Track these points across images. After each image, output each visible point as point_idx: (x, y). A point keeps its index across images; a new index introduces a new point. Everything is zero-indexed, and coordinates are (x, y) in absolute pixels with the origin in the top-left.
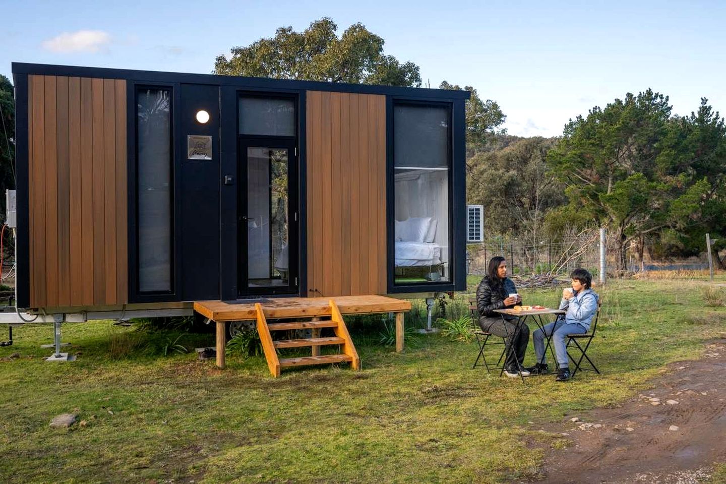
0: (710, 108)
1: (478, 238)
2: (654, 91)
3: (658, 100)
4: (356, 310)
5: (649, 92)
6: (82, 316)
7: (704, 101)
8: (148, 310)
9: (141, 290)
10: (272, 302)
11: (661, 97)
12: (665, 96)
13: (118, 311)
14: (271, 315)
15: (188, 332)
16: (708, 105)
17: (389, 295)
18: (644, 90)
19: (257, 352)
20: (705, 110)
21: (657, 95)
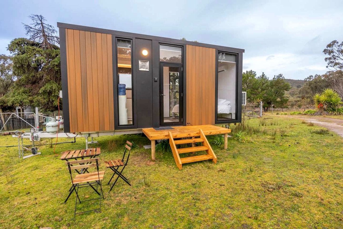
0: (265, 75)
1: (245, 104)
2: (252, 71)
3: (253, 72)
4: (210, 133)
5: (251, 71)
6: (97, 134)
7: (263, 73)
8: (124, 131)
9: (120, 124)
10: (173, 129)
11: (254, 72)
12: (255, 72)
13: (112, 132)
14: (175, 137)
15: (141, 136)
16: (264, 74)
17: (216, 124)
18: (250, 70)
19: (168, 150)
20: (263, 75)
21: (253, 71)
